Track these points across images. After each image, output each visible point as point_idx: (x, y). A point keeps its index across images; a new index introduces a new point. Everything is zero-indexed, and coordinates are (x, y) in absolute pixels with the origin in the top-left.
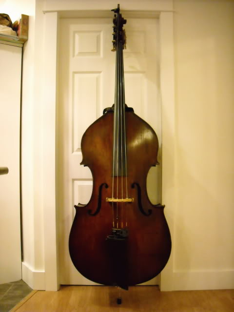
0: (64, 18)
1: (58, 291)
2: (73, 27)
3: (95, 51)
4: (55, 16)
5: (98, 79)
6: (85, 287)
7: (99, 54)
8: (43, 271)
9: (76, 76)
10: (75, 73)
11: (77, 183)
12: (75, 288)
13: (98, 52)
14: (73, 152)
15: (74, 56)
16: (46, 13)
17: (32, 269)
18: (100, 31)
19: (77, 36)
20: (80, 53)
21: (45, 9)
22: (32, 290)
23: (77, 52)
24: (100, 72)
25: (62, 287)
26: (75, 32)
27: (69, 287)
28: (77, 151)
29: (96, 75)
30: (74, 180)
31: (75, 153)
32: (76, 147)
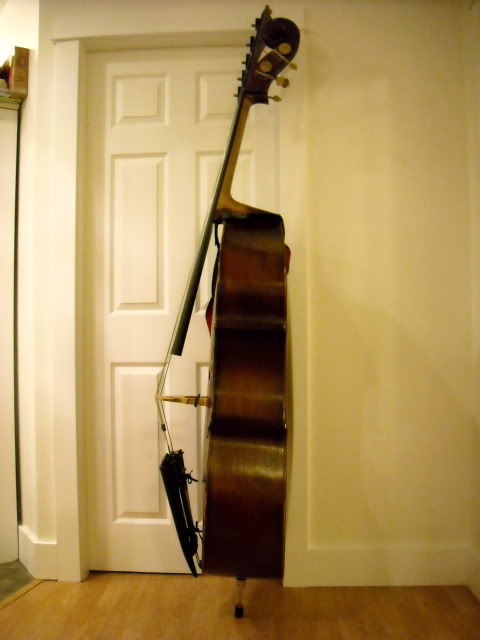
0: (93, 52)
1: (82, 581)
2: (113, 68)
3: (154, 113)
4: (75, 47)
5: (158, 169)
6: (135, 576)
7: (163, 119)
8: (55, 543)
9: (119, 162)
10: (115, 157)
11: (120, 371)
12: (115, 577)
13: (158, 116)
14: (112, 310)
15: (113, 123)
16: (59, 44)
17: (34, 539)
18: (164, 75)
19: (120, 85)
20: (127, 119)
21: (57, 36)
22: (33, 578)
23: (119, 116)
24: (163, 155)
25: (93, 574)
26: (116, 78)
27: (105, 576)
28: (119, 309)
29: (155, 161)
30: (114, 365)
31: (116, 313)
32: (118, 302)
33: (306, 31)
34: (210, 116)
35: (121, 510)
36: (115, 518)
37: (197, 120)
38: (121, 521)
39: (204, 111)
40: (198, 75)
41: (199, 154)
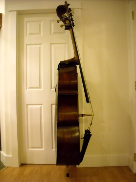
0: (20, 14)
1: (19, 167)
2: (26, 19)
3: (38, 32)
4: (15, 13)
5: (40, 48)
7: (41, 34)
8: (11, 156)
9: (28, 46)
10: (27, 45)
11: (29, 106)
12: (28, 165)
14: (27, 89)
15: (26, 35)
16: (10, 12)
17: (5, 155)
18: (41, 21)
19: (28, 24)
20: (30, 34)
21: (10, 10)
22: (5, 166)
23: (28, 33)
24: (41, 44)
25: (22, 165)
26: (27, 22)
27: (26, 165)
28: (29, 89)
29: (39, 46)
30: (27, 105)
31: (28, 90)
32: (28, 87)
33: (81, 9)
34: (54, 33)
35: (30, 146)
36: (28, 148)
37: (51, 34)
38: (30, 149)
39: (52, 32)
40: (51, 22)
41: (51, 44)
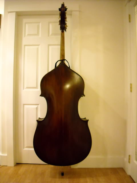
0: (19, 15)
1: (14, 166)
2: (25, 20)
3: (37, 33)
4: (14, 14)
5: (38, 49)
6: (29, 165)
8: (6, 155)
9: (26, 47)
10: (25, 45)
12: (24, 165)
13: (38, 34)
14: (24, 89)
15: (25, 36)
16: (10, 13)
17: (1, 154)
18: (40, 23)
19: (27, 25)
20: (29, 35)
21: (9, 11)
22: (0, 165)
23: (26, 34)
24: (39, 45)
25: (18, 164)
26: (26, 23)
27: (21, 165)
28: (26, 89)
29: (37, 47)
30: (24, 105)
31: (25, 90)
32: (25, 87)
33: (80, 11)
34: (52, 34)
35: (25, 146)
36: (24, 148)
37: (49, 36)
38: (26, 149)
39: (51, 33)
40: (49, 23)
41: (49, 45)
